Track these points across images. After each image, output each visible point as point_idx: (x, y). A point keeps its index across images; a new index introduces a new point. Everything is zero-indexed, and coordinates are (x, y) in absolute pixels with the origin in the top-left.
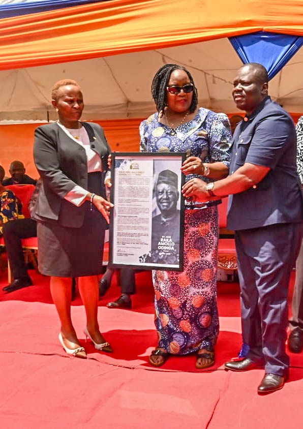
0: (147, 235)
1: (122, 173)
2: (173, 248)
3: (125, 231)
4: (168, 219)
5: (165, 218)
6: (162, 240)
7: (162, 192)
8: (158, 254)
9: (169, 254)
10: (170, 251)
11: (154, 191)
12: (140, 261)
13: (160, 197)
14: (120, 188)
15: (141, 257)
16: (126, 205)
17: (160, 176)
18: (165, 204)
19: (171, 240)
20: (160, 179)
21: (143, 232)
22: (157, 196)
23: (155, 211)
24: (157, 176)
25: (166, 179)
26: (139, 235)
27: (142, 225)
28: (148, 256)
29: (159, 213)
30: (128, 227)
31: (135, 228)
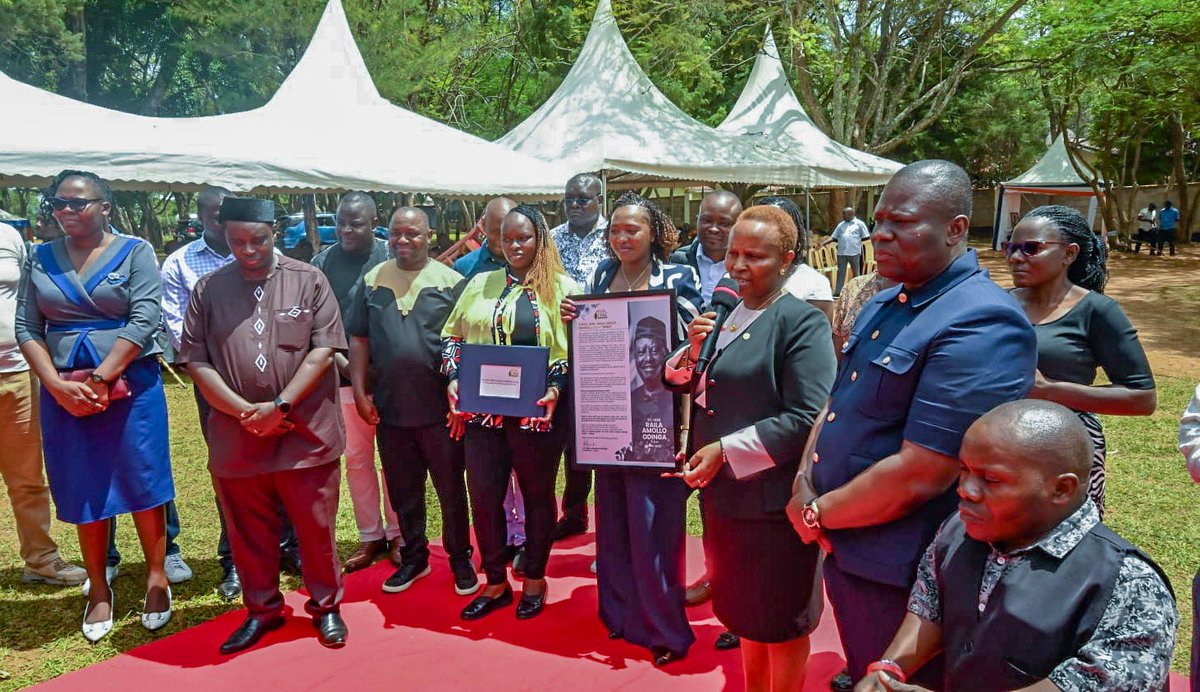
0: (624, 418)
1: (583, 326)
2: (664, 437)
3: (593, 413)
4: (655, 392)
5: (650, 391)
6: (647, 425)
7: (644, 351)
8: (643, 447)
9: (660, 446)
10: (661, 442)
11: (631, 349)
12: (617, 458)
13: (641, 359)
14: (582, 349)
15: (617, 453)
16: (590, 374)
17: (640, 327)
18: (649, 370)
19: (661, 425)
20: (638, 331)
21: (620, 414)
22: (636, 358)
23: (634, 381)
24: (634, 326)
25: (648, 331)
26: (613, 419)
27: (616, 402)
28: (628, 450)
29: (641, 383)
30: (597, 408)
31: (606, 408)
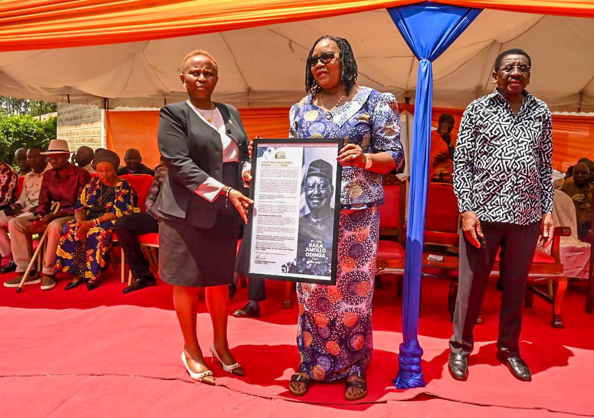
0: (291, 239)
1: (265, 164)
2: (324, 256)
3: (266, 233)
4: (318, 220)
5: (315, 218)
6: (310, 245)
7: (313, 187)
8: (305, 262)
9: (319, 263)
10: (321, 259)
11: (303, 184)
12: (283, 270)
13: (310, 192)
14: (262, 182)
15: (283, 266)
16: (267, 202)
17: (311, 168)
18: (316, 201)
19: (321, 246)
20: (310, 170)
21: (288, 235)
22: (306, 191)
23: (303, 210)
24: (307, 167)
25: (318, 171)
26: (283, 238)
27: (286, 226)
28: (293, 264)
29: (308, 211)
30: (270, 229)
31: (277, 230)
